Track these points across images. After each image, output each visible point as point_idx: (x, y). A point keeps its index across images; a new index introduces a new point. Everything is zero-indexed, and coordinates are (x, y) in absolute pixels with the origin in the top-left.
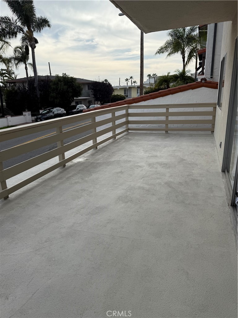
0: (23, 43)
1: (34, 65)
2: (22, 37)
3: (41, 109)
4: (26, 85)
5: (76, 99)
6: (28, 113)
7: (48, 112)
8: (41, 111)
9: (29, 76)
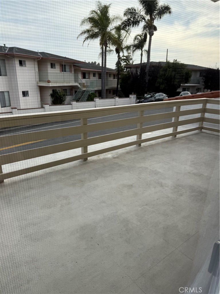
0: (143, 30)
1: (148, 52)
2: (144, 26)
3: (146, 93)
4: (139, 71)
5: (182, 86)
6: (133, 96)
7: (151, 97)
8: (145, 95)
9: (143, 62)
